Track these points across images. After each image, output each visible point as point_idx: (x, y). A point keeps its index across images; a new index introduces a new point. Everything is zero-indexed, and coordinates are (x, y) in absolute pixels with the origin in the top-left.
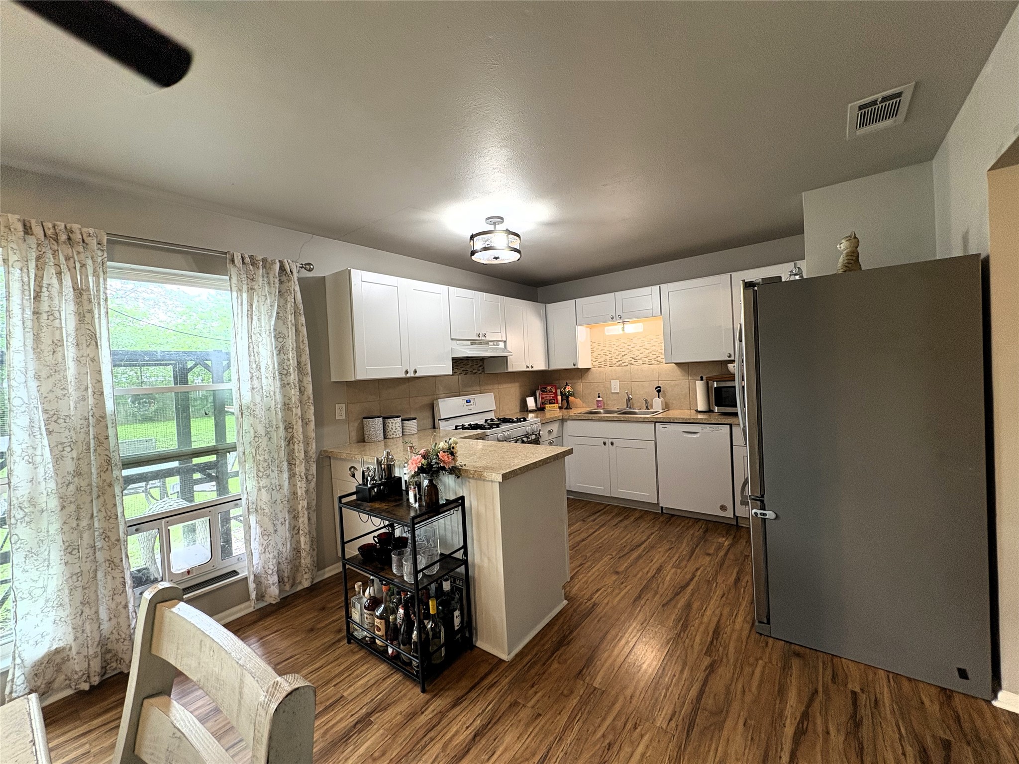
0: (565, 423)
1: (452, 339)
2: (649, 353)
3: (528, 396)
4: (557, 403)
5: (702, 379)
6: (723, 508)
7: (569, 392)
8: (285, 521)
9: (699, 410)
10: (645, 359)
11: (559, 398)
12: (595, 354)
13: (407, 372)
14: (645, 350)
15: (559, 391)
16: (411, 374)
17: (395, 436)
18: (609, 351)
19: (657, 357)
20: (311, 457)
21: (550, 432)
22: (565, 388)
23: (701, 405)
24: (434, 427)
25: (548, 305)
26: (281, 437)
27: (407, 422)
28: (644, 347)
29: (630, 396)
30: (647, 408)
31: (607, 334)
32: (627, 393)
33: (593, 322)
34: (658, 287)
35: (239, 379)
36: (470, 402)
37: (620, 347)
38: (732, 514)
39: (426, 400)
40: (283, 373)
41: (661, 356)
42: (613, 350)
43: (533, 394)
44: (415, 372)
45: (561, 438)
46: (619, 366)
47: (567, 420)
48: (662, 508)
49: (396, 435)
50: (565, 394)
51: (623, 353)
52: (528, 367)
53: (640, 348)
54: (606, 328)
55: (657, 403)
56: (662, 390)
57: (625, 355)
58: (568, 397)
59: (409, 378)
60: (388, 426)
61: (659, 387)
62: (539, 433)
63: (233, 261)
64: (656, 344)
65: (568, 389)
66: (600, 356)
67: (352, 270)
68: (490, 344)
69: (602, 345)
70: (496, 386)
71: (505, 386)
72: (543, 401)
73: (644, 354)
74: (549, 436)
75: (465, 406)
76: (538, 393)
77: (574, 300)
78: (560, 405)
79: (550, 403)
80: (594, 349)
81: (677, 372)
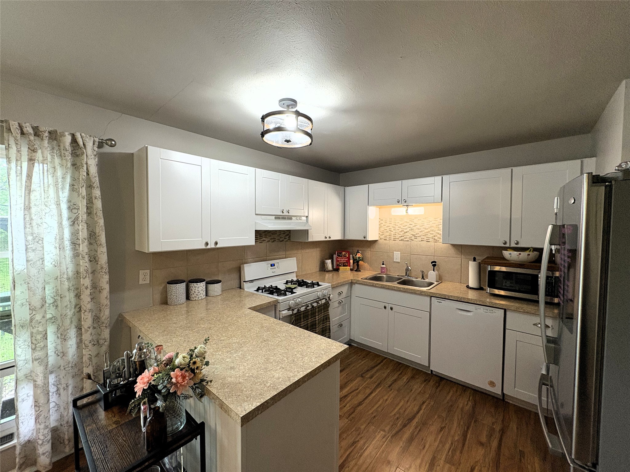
0: (354, 286)
1: (256, 214)
2: (427, 232)
3: (327, 259)
4: (350, 266)
5: (474, 260)
6: (492, 384)
7: (359, 258)
8: (67, 386)
9: (471, 285)
10: (424, 237)
11: (351, 261)
12: (382, 229)
13: (207, 244)
14: (424, 229)
15: (351, 256)
16: (211, 246)
17: (197, 299)
18: (394, 227)
19: (435, 236)
20: (103, 323)
21: (340, 294)
22: (357, 254)
23: (472, 281)
24: (240, 288)
25: (347, 188)
26: (66, 306)
27: (212, 285)
28: (423, 227)
29: (409, 268)
30: (423, 278)
31: (393, 214)
32: (407, 264)
33: (382, 203)
34: (440, 178)
35: (13, 250)
36: (274, 266)
37: (404, 225)
38: (501, 391)
39: (234, 264)
40: (74, 244)
41: (438, 235)
42: (397, 227)
43: (331, 258)
44: (216, 243)
45: (349, 297)
46: (401, 240)
47: (355, 283)
48: (432, 371)
49: (199, 298)
50: (356, 259)
51: (405, 231)
52: (326, 238)
53: (419, 227)
54: (393, 209)
55: (432, 276)
56: (437, 264)
57: (406, 232)
58: (358, 262)
59: (209, 249)
60: (192, 290)
61: (435, 262)
62: (329, 297)
63: (9, 130)
64: (434, 225)
65: (359, 255)
66: (386, 231)
67: (149, 147)
68: (293, 218)
69: (388, 222)
70: (300, 251)
71: (307, 251)
72: (338, 263)
73: (423, 232)
74: (339, 297)
75: (269, 269)
76: (335, 256)
77: (367, 185)
78: (352, 267)
79: (344, 266)
80: (382, 225)
81: (452, 251)
